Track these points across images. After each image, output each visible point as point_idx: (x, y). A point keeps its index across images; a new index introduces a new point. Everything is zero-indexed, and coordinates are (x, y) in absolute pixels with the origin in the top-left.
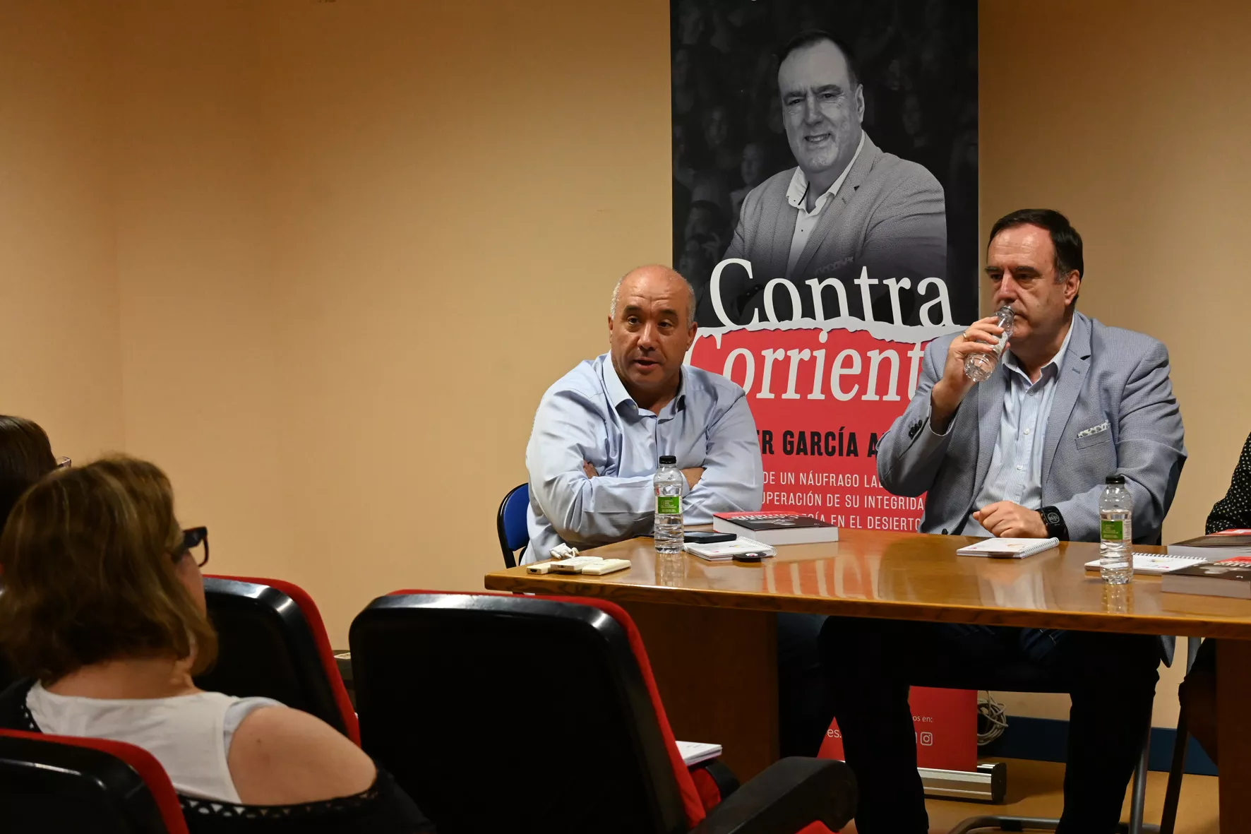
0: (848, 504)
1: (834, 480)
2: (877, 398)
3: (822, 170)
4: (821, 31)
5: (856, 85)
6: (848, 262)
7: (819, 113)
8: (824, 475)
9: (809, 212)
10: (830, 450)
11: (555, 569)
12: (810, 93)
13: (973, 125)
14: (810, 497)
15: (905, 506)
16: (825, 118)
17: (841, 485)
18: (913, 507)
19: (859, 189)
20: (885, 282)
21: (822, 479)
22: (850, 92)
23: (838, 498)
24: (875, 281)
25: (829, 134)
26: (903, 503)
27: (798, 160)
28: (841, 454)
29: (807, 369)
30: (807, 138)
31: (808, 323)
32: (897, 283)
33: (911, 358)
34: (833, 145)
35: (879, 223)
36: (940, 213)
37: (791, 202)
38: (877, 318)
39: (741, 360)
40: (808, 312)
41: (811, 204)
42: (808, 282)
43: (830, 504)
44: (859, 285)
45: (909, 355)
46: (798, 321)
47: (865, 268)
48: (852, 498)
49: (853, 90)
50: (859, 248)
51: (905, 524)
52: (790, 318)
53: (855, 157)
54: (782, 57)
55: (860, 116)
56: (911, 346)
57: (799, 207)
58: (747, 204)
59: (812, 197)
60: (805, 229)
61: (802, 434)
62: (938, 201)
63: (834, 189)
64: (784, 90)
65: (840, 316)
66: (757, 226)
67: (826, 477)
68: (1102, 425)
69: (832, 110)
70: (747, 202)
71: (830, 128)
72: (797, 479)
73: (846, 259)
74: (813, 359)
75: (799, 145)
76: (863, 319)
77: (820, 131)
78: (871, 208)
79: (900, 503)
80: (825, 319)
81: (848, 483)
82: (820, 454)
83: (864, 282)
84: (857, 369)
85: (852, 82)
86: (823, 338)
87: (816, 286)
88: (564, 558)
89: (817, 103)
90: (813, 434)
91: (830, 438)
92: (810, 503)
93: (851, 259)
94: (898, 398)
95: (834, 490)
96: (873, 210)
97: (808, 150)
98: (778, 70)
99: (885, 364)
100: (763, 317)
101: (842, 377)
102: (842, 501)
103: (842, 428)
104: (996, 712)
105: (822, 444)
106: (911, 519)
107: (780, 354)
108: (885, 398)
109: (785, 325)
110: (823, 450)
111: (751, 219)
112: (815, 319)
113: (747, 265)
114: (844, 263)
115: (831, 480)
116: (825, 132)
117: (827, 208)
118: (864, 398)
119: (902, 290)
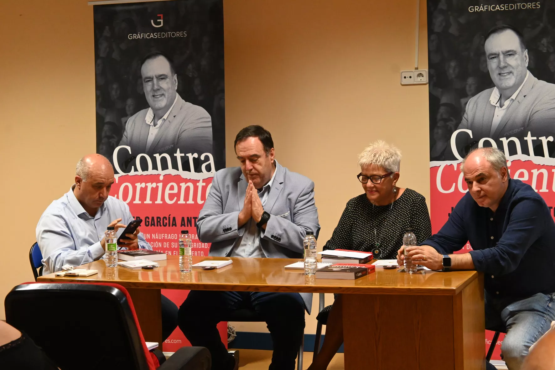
0: (173, 246)
1: (166, 236)
2: (184, 202)
3: (160, 109)
5: (174, 74)
6: (171, 147)
7: (158, 86)
8: (163, 234)
9: (155, 126)
10: (165, 224)
11: (67, 274)
12: (155, 78)
13: (223, 91)
14: (157, 243)
15: (197, 247)
16: (161, 88)
17: (169, 239)
18: (200, 247)
19: (175, 117)
20: (187, 155)
21: (162, 236)
23: (168, 244)
24: (183, 155)
25: (163, 94)
26: (196, 245)
27: (150, 104)
28: (169, 226)
29: (154, 191)
30: (154, 96)
31: (155, 172)
32: (192, 155)
34: (165, 98)
35: (184, 131)
36: (210, 127)
39: (126, 188)
40: (155, 167)
41: (156, 123)
42: (154, 155)
43: (165, 246)
44: (176, 157)
45: (197, 185)
46: (151, 171)
47: (178, 149)
48: (174, 244)
49: (173, 76)
50: (176, 141)
51: (196, 254)
52: (147, 170)
54: (143, 63)
55: (176, 86)
56: (199, 181)
57: (150, 124)
58: (128, 123)
59: (156, 120)
60: (153, 134)
61: (153, 218)
62: (209, 122)
63: (165, 117)
64: (144, 77)
66: (133, 132)
67: (163, 235)
69: (164, 84)
71: (163, 92)
72: (151, 236)
74: (157, 187)
75: (150, 99)
76: (178, 170)
77: (159, 93)
78: (181, 124)
79: (194, 245)
81: (173, 238)
82: (161, 226)
84: (176, 191)
85: (172, 72)
86: (161, 178)
87: (158, 157)
88: (68, 270)
90: (158, 218)
91: (165, 219)
92: (157, 246)
94: (193, 202)
95: (167, 241)
96: (182, 125)
97: (154, 101)
98: (141, 68)
99: (188, 189)
100: (136, 170)
101: (170, 194)
102: (170, 245)
103: (170, 215)
104: (232, 330)
105: (161, 222)
106: (199, 252)
107: (143, 185)
108: (188, 202)
109: (145, 173)
110: (162, 224)
113: (129, 148)
115: (165, 236)
116: (161, 94)
118: (179, 202)
119: (194, 158)
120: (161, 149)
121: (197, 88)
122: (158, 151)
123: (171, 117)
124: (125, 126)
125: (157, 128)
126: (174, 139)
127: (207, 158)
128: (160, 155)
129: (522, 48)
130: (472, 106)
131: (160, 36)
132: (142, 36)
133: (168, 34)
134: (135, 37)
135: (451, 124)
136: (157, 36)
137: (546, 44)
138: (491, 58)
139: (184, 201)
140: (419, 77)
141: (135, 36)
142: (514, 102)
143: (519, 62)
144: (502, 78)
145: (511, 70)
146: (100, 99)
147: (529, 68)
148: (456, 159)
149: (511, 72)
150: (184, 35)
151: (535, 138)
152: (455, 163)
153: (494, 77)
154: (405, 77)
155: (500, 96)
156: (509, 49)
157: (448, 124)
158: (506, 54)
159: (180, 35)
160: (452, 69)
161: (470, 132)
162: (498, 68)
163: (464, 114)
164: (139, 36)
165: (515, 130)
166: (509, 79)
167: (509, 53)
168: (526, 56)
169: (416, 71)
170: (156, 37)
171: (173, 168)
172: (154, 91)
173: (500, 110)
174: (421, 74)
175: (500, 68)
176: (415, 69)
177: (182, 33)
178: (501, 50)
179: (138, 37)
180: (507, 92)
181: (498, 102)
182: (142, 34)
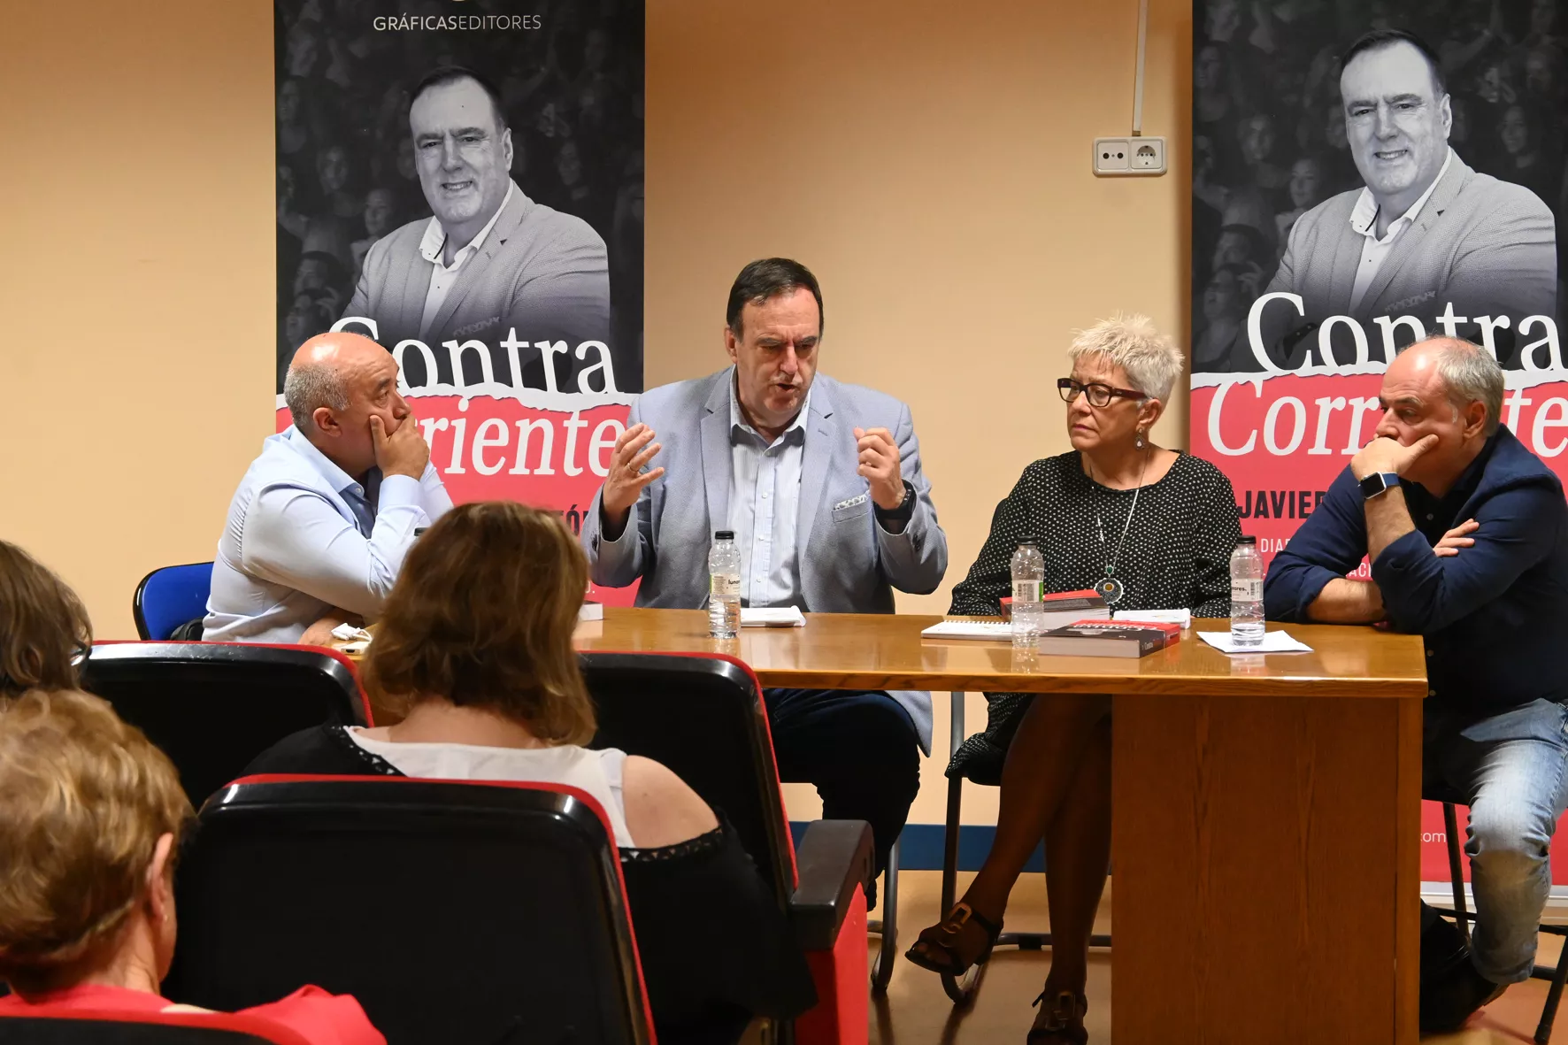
2: (527, 472)
4: (459, 68)
6: (493, 323)
9: (447, 268)
12: (448, 136)
13: (639, 178)
16: (466, 163)
20: (537, 345)
22: (496, 136)
24: (526, 344)
25: (471, 182)
30: (444, 186)
31: (445, 390)
32: (552, 345)
33: (567, 428)
34: (476, 193)
36: (604, 271)
37: (425, 256)
38: (527, 383)
40: (446, 376)
41: (450, 258)
42: (445, 344)
44: (506, 349)
45: (565, 425)
46: (433, 387)
52: (424, 384)
53: (502, 207)
54: (415, 94)
55: (508, 162)
57: (434, 261)
59: (450, 251)
60: (441, 288)
63: (476, 242)
64: (417, 134)
65: (483, 381)
68: (860, 497)
69: (474, 155)
70: (371, 256)
71: (471, 175)
73: (491, 320)
76: (511, 385)
77: (459, 178)
78: (521, 263)
80: (466, 385)
83: (512, 345)
84: (503, 440)
85: (498, 125)
86: (463, 406)
87: (455, 350)
89: (456, 146)
93: (496, 320)
94: (552, 472)
96: (522, 266)
97: (445, 198)
99: (537, 436)
101: (486, 450)
108: (537, 472)
111: (377, 274)
112: (453, 385)
114: (489, 324)
116: (465, 180)
117: (469, 263)
118: (512, 472)
119: (557, 355)
120: (465, 328)
121: (569, 169)
122: (455, 333)
123: (493, 245)
124: (362, 263)
125: (453, 272)
126: (501, 304)
127: (593, 356)
128: (460, 345)
129: (1436, 90)
130: (1305, 235)
131: (467, 25)
132: (412, 23)
133: (488, 21)
134: (394, 25)
135: (1251, 279)
136: (458, 25)
137: (1496, 82)
138: (1357, 114)
139: (526, 467)
140: (1142, 155)
141: (393, 21)
142: (1412, 227)
143: (1428, 127)
144: (1383, 164)
145: (1407, 144)
146: (290, 190)
147: (1452, 142)
148: (1262, 369)
149: (1406, 151)
150: (532, 24)
151: (1464, 320)
152: (1257, 379)
153: (1364, 161)
154: (1106, 156)
155: (1376, 210)
156: (1403, 92)
157: (1241, 278)
158: (1394, 105)
159: (521, 24)
160: (1255, 137)
161: (1297, 301)
162: (1374, 140)
163: (1283, 254)
164: (404, 23)
165: (1412, 298)
166: (1401, 169)
167: (1404, 103)
168: (1445, 111)
169: (1134, 140)
170: (453, 26)
171: (496, 380)
172: (444, 170)
173: (1377, 247)
174: (1147, 147)
175: (1378, 139)
176: (1133, 136)
177: (527, 19)
178: (1382, 94)
179: (401, 26)
180: (1396, 202)
181: (1370, 226)
182: (412, 18)
